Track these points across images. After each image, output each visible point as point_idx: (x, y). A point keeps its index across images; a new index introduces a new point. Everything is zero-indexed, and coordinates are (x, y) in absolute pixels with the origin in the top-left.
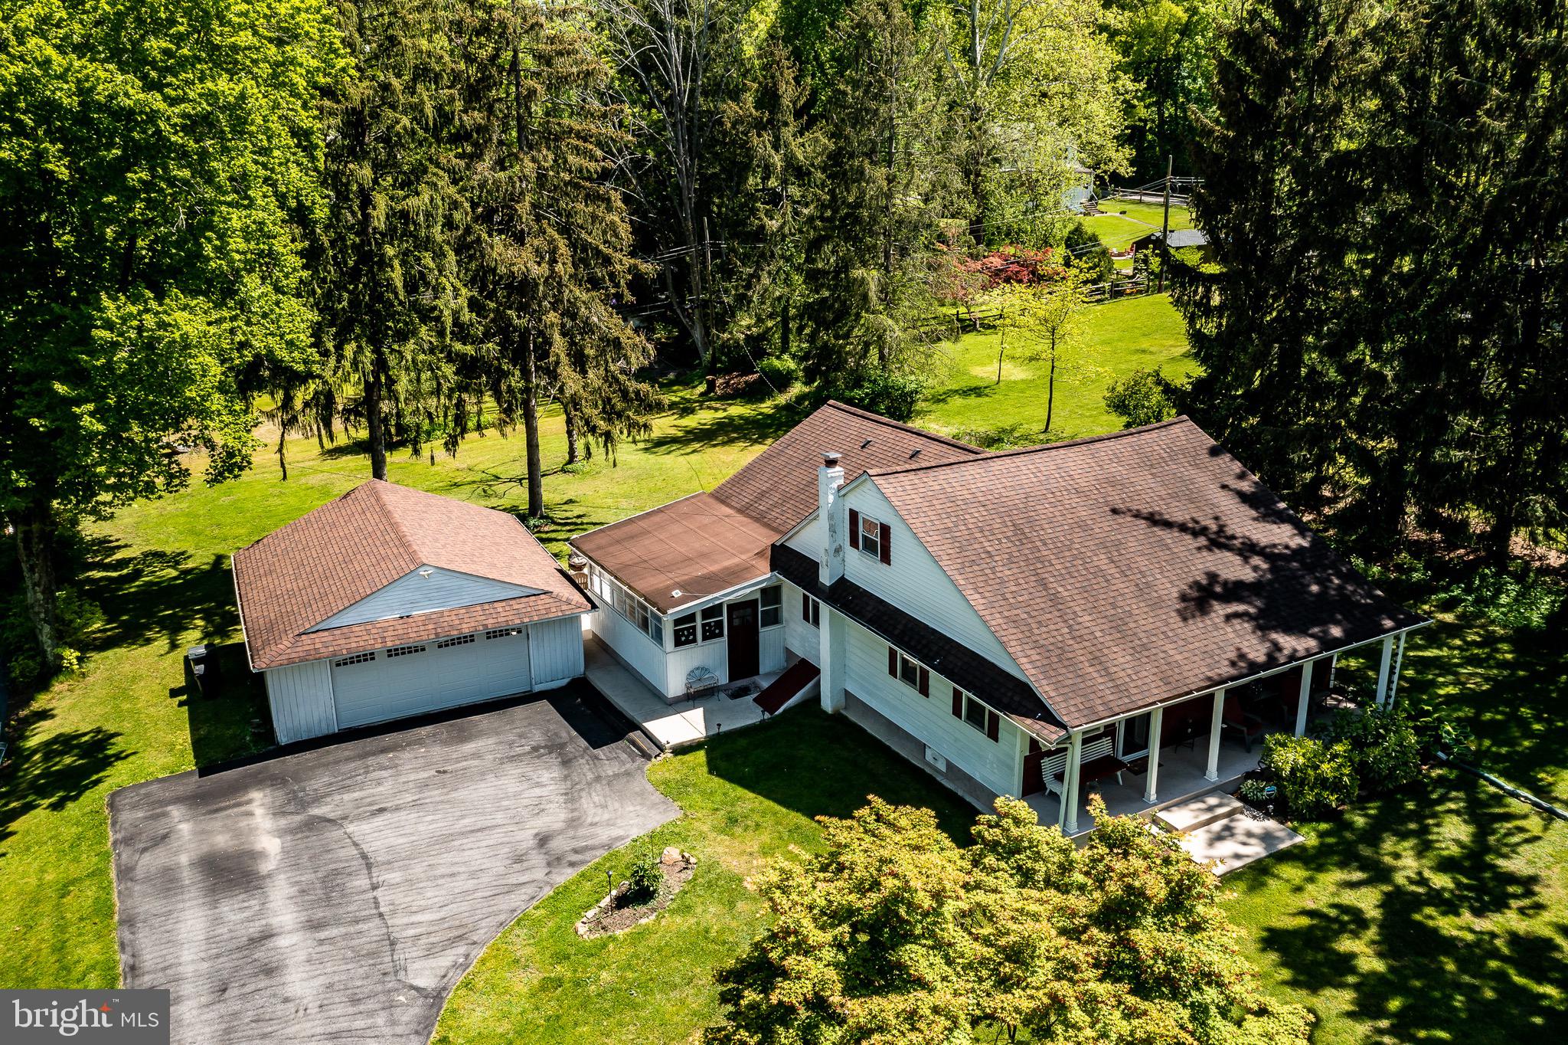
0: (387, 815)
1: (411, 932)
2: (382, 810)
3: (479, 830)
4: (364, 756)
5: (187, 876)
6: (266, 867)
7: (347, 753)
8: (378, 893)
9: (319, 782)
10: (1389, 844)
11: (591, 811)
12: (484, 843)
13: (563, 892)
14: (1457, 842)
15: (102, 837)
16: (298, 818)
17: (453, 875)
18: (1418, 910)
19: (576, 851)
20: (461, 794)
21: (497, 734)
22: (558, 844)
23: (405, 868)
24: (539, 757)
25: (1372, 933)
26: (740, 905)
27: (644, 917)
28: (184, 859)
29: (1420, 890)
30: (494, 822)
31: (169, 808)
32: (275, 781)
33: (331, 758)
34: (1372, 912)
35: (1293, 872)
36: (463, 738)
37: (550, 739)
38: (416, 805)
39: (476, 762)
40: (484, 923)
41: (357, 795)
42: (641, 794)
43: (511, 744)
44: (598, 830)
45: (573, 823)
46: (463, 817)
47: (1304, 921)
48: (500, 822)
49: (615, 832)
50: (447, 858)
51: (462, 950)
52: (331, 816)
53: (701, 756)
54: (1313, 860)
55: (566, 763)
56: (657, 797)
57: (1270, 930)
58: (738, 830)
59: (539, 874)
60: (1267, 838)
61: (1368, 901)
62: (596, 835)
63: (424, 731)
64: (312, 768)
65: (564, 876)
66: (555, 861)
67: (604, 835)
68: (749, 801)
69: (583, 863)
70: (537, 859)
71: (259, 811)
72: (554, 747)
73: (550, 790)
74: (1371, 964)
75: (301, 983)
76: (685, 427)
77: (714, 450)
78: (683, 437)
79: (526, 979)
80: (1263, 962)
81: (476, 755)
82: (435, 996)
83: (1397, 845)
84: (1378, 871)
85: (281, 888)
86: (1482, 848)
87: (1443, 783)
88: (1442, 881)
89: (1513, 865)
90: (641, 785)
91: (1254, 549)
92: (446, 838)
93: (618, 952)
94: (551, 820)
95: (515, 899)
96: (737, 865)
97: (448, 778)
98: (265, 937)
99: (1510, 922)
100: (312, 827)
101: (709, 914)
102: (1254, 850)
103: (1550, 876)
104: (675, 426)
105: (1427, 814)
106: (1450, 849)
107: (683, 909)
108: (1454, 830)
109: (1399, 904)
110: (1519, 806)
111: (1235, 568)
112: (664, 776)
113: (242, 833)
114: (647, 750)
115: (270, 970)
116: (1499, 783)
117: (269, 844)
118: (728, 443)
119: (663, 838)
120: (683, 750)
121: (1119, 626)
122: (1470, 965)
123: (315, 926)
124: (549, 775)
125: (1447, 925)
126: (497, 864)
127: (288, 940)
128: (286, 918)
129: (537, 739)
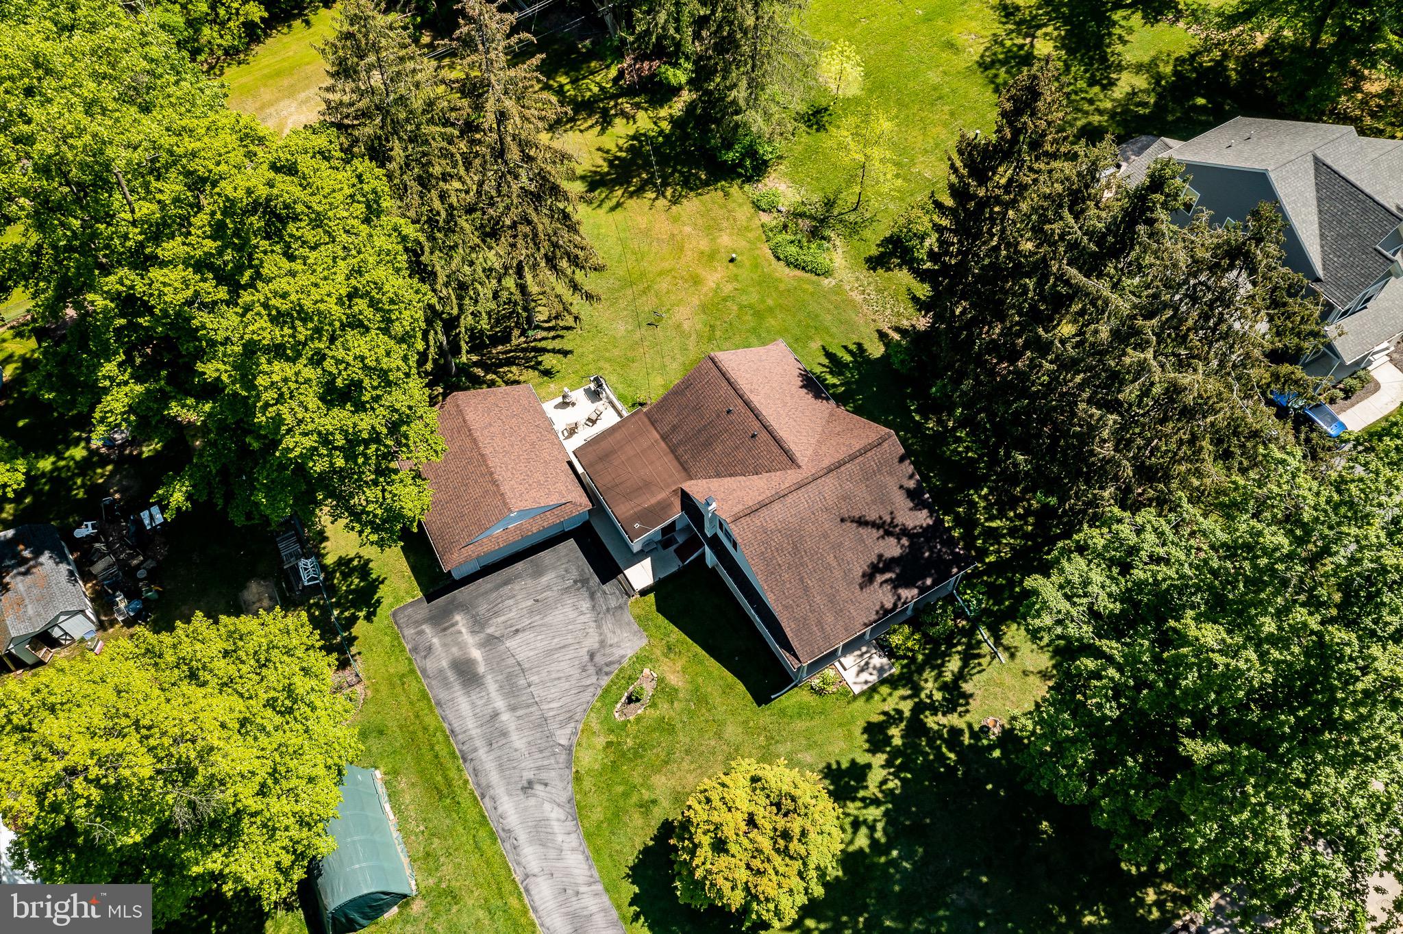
0: (521, 635)
1: (551, 714)
2: (517, 631)
3: (564, 647)
4: (497, 588)
5: (451, 676)
6: (481, 669)
7: (489, 586)
8: (532, 689)
9: (483, 608)
10: (925, 675)
11: (609, 635)
12: (567, 657)
13: (607, 691)
14: (952, 672)
15: (403, 650)
16: (482, 635)
17: (559, 679)
18: (923, 713)
19: (607, 665)
20: (548, 619)
21: (555, 568)
22: (599, 659)
23: (538, 673)
24: (578, 589)
25: (903, 725)
26: (676, 704)
27: (638, 710)
28: (445, 664)
29: (928, 701)
30: (567, 642)
31: (423, 627)
32: (463, 607)
33: (482, 590)
34: (907, 714)
35: (885, 690)
36: (538, 573)
37: (581, 575)
38: (531, 627)
39: (549, 593)
40: (578, 710)
41: (503, 618)
42: (629, 624)
43: (563, 577)
44: (614, 650)
45: (602, 643)
46: (554, 637)
47: (882, 718)
48: (571, 641)
49: (622, 652)
50: (554, 667)
51: (573, 725)
52: (497, 634)
53: (651, 597)
54: (893, 682)
55: (592, 596)
56: (636, 627)
57: (869, 723)
58: (672, 656)
59: (593, 679)
60: (881, 670)
61: (907, 707)
62: (612, 654)
63: (519, 566)
64: (477, 597)
65: (605, 681)
66: (599, 671)
67: (618, 653)
68: (676, 634)
69: (611, 673)
70: (591, 670)
71: (464, 630)
72: (584, 582)
73: (588, 617)
74: (897, 741)
75: (518, 741)
76: (608, 152)
77: (632, 203)
78: (608, 173)
79: (600, 741)
80: (861, 740)
81: (548, 587)
82: (569, 749)
83: (929, 674)
84: (917, 690)
85: (491, 684)
86: (960, 676)
87: (963, 632)
88: (938, 696)
89: (967, 687)
90: (628, 616)
91: (905, 532)
92: (549, 653)
93: (632, 729)
94: (592, 642)
95: (587, 696)
96: (674, 679)
97: (540, 606)
98: (495, 715)
99: (954, 720)
100: (490, 642)
101: (664, 708)
102: (874, 678)
103: (979, 693)
104: (599, 149)
105: (947, 654)
106: (948, 677)
107: (654, 705)
108: (954, 664)
109: (919, 709)
110: (985, 649)
111: (892, 548)
112: (638, 611)
113: (462, 646)
114: (628, 590)
115: (504, 734)
116: (983, 633)
117: (476, 654)
118: (640, 191)
119: (642, 659)
120: (644, 593)
121: (832, 600)
122: (931, 743)
123: (513, 708)
124: (585, 605)
125: (931, 721)
126: (575, 672)
127: (505, 717)
128: (500, 704)
129: (575, 574)
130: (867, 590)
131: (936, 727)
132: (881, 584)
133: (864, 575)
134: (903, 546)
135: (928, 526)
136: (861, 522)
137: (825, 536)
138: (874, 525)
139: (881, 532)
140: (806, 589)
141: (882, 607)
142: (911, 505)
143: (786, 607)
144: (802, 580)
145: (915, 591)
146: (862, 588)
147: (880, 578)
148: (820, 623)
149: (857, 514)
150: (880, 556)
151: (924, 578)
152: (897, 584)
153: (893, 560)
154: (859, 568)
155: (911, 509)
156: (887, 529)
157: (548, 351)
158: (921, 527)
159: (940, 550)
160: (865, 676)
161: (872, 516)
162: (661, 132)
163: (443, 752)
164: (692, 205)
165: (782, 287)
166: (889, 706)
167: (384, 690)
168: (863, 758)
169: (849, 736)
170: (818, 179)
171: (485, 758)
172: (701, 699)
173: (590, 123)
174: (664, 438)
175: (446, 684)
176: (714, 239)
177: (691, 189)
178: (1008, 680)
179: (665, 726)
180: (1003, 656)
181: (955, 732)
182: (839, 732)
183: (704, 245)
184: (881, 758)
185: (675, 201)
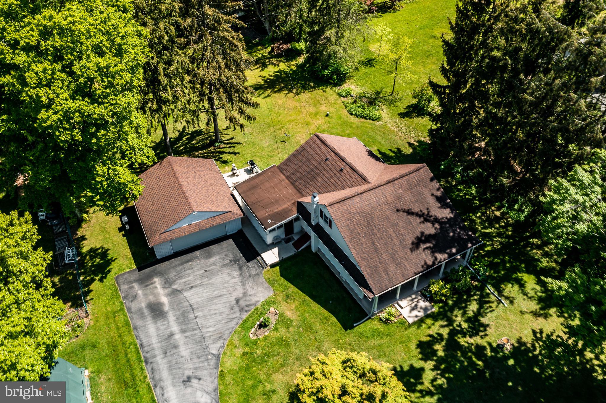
0: (194, 289)
1: (208, 335)
2: (192, 287)
3: (220, 296)
4: (183, 264)
5: (146, 312)
6: (166, 308)
7: (178, 263)
8: (197, 320)
9: (172, 275)
10: (455, 313)
11: (249, 289)
12: (222, 302)
13: (245, 321)
14: (473, 311)
15: (118, 297)
16: (170, 289)
17: (215, 314)
18: (456, 336)
19: (247, 306)
20: (212, 281)
21: (219, 254)
22: (242, 303)
23: (202, 311)
24: (232, 265)
25: (443, 343)
26: (290, 329)
27: (266, 332)
28: (143, 305)
29: (459, 329)
30: (222, 293)
31: (134, 284)
32: (160, 274)
33: (173, 265)
34: (446, 336)
35: (429, 321)
36: (209, 256)
37: (234, 257)
38: (201, 285)
39: (214, 267)
40: (226, 332)
41: (184, 280)
42: (262, 283)
43: (224, 259)
44: (252, 298)
45: (245, 294)
46: (215, 291)
47: (429, 338)
48: (225, 293)
49: (257, 299)
50: (213, 307)
51: (222, 341)
52: (179, 289)
53: (278, 268)
54: (435, 317)
55: (240, 268)
56: (266, 285)
57: (420, 342)
58: (289, 301)
59: (238, 314)
60: (425, 309)
61: (445, 332)
62: (251, 300)
63: (198, 253)
64: (169, 269)
65: (245, 316)
66: (242, 310)
67: (254, 299)
68: (292, 289)
69: (249, 311)
70: (237, 309)
71: (159, 286)
72: (236, 261)
73: (237, 280)
74: (441, 353)
75: (184, 351)
76: (264, 77)
77: (276, 95)
78: (264, 85)
79: (239, 352)
80: (416, 352)
81: (214, 264)
82: (218, 357)
83: (458, 313)
84: (450, 322)
85: (171, 318)
86: (479, 314)
87: (476, 288)
88: (465, 325)
89: (484, 320)
90: (262, 279)
91: (436, 220)
92: (211, 299)
93: (261, 344)
94: (239, 293)
95: (233, 324)
96: (289, 314)
97: (208, 274)
98: (171, 335)
99: (477, 340)
100: (175, 293)
101: (283, 332)
102: (421, 314)
103: (492, 324)
104: (260, 76)
105: (468, 300)
106: (470, 314)
107: (276, 330)
108: (473, 307)
109: (453, 333)
110: (492, 298)
111: (430, 229)
112: (268, 276)
113: (156, 295)
114: (263, 265)
115: (176, 347)
116: (490, 289)
117: (164, 300)
118: (280, 91)
119: (269, 303)
120: (273, 266)
121: (393, 257)
122: (464, 354)
123: (183, 331)
124: (236, 273)
125: (462, 341)
126: (226, 310)
127: (178, 336)
128: (175, 328)
129: (231, 257)
130: (415, 253)
131: (467, 345)
132: (424, 249)
133: (413, 243)
134: (436, 228)
135: (451, 217)
136: (409, 213)
137: (387, 218)
138: (417, 215)
139: (422, 219)
140: (376, 249)
141: (426, 263)
142: (439, 205)
143: (364, 259)
144: (373, 243)
145: (446, 256)
146: (412, 251)
147: (423, 246)
148: (385, 270)
149: (406, 208)
150: (422, 233)
151: (451, 248)
152: (434, 250)
153: (430, 235)
154: (409, 240)
155: (439, 208)
156: (426, 218)
157: (226, 153)
158: (447, 218)
159: (459, 233)
160: (415, 313)
161: (416, 210)
162: (291, 70)
163: (132, 356)
164: (306, 96)
165: (354, 126)
166: (433, 331)
167: (102, 321)
168: (418, 364)
169: (407, 350)
170: (371, 84)
171: (161, 362)
172: (309, 327)
173: (256, 67)
174: (287, 178)
175: (142, 316)
176: (317, 108)
177: (306, 90)
178: (511, 316)
179: (284, 343)
180: (506, 303)
181: (480, 349)
182: (400, 347)
183: (312, 110)
184: (430, 364)
185: (298, 94)
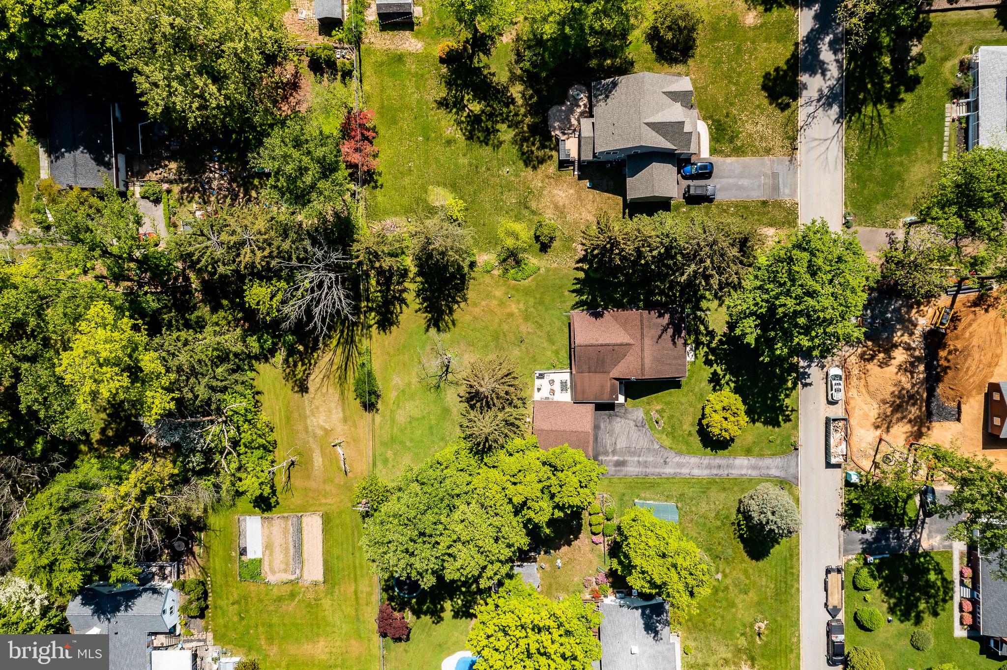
0: (617, 443)
1: (648, 446)
2: (615, 443)
5: (618, 468)
6: (621, 459)
8: (637, 448)
9: (601, 450)
11: (633, 418)
12: (633, 433)
13: (650, 427)
14: (704, 330)
16: (610, 454)
17: (638, 439)
18: (710, 346)
19: (642, 423)
21: (600, 422)
22: (639, 424)
23: (633, 444)
24: (612, 419)
25: (710, 354)
26: (666, 411)
27: (661, 422)
28: (613, 468)
29: (708, 342)
30: (628, 431)
32: (598, 455)
35: (697, 352)
36: (599, 427)
37: (607, 415)
38: (616, 439)
39: (608, 428)
40: (651, 438)
41: (610, 446)
42: (633, 410)
43: (605, 421)
44: (638, 419)
45: (634, 421)
46: (624, 434)
47: (704, 358)
48: (628, 429)
50: (633, 438)
51: (655, 442)
52: (613, 449)
53: (629, 399)
54: (697, 348)
55: (617, 416)
56: (635, 409)
57: (704, 362)
58: (651, 404)
59: (644, 429)
60: (691, 349)
61: (706, 349)
62: (640, 420)
64: (597, 450)
65: (647, 426)
66: (643, 426)
67: (640, 418)
68: (645, 399)
69: (645, 423)
70: (641, 428)
71: (606, 458)
72: (610, 415)
73: (623, 421)
74: (713, 358)
75: (650, 459)
76: (420, 309)
77: (456, 316)
78: (433, 316)
79: (664, 437)
80: (707, 367)
81: (606, 427)
82: (661, 446)
83: (701, 337)
84: (703, 343)
85: (629, 458)
86: (706, 328)
87: (694, 319)
88: (708, 338)
89: (711, 329)
90: (630, 409)
92: (628, 437)
93: (666, 427)
94: (632, 424)
95: (648, 434)
96: (658, 407)
97: (611, 433)
98: (639, 462)
99: (717, 339)
100: (614, 452)
101: (665, 415)
102: (693, 353)
103: (714, 327)
104: (416, 312)
105: (698, 327)
106: (705, 332)
107: (663, 417)
108: (702, 328)
109: (708, 346)
110: (703, 316)
112: (630, 406)
113: (610, 461)
114: (622, 405)
115: (646, 462)
116: (699, 313)
117: (616, 458)
119: (647, 413)
120: (626, 401)
122: (719, 349)
123: (639, 456)
124: (618, 419)
125: (713, 345)
126: (639, 433)
127: (641, 459)
128: (636, 459)
129: (606, 417)
130: (677, 345)
131: (716, 345)
133: (673, 345)
134: (671, 328)
135: (669, 316)
136: (660, 337)
137: (659, 350)
138: (662, 333)
139: (665, 332)
141: (682, 342)
145: (684, 331)
146: (676, 347)
147: (676, 340)
149: (658, 337)
150: (671, 336)
151: (681, 326)
152: (679, 336)
153: (673, 333)
154: (671, 345)
155: (663, 319)
156: (665, 330)
158: (669, 318)
159: (677, 316)
160: (691, 355)
161: (660, 332)
163: (641, 481)
164: (471, 294)
165: (533, 288)
166: (703, 354)
167: (611, 489)
168: (712, 370)
169: (705, 370)
170: (490, 242)
171: (650, 470)
172: (669, 403)
173: (398, 307)
174: (589, 372)
175: (621, 471)
176: (495, 297)
177: (463, 290)
178: (715, 316)
179: (671, 417)
180: (708, 313)
181: (720, 340)
182: (702, 371)
183: (495, 302)
184: (715, 365)
